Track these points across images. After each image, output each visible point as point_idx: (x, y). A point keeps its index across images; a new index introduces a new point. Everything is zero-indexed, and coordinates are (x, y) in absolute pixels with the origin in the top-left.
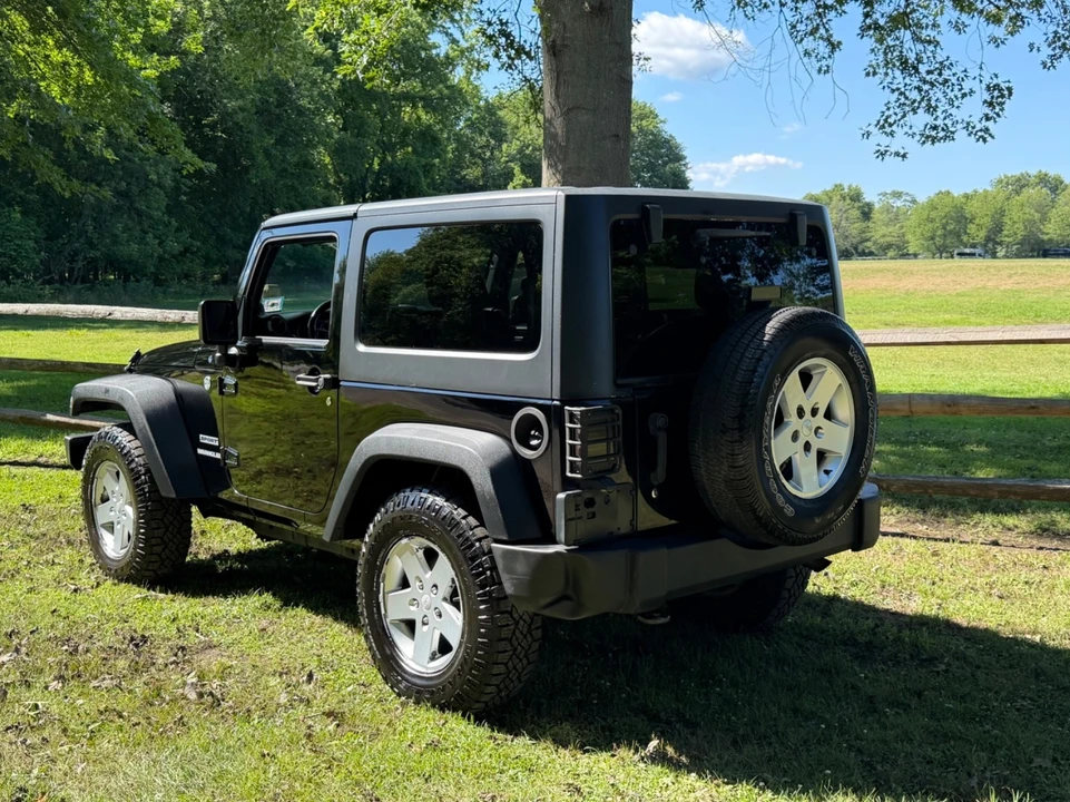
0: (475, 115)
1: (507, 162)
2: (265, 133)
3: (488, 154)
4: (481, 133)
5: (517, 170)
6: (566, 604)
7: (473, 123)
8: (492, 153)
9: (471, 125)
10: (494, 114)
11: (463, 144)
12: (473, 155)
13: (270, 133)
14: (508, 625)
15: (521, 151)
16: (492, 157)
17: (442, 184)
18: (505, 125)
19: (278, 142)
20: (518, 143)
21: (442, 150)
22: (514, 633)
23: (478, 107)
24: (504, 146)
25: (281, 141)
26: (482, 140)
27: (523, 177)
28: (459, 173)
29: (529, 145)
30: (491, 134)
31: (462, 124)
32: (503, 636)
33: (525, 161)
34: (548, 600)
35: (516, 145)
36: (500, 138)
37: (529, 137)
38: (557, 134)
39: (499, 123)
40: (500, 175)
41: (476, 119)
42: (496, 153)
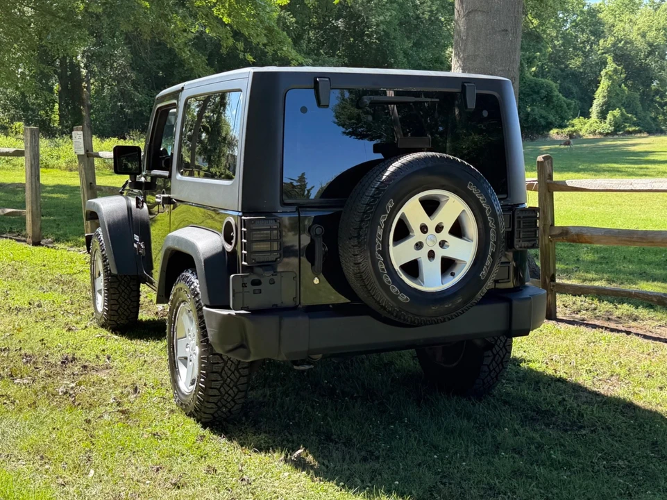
0: (579, 18)
1: (603, 53)
2: (406, 39)
3: (588, 48)
4: (583, 31)
5: (610, 59)
6: (242, 350)
7: (577, 25)
8: (591, 47)
9: (576, 25)
10: (595, 16)
11: (568, 40)
12: (575, 48)
13: (408, 38)
14: (218, 363)
15: (614, 45)
16: (591, 50)
17: (549, 72)
18: (604, 25)
19: (415, 44)
20: (613, 39)
21: (543, 46)
22: (223, 369)
23: (582, 12)
24: (601, 41)
25: (417, 44)
26: (583, 37)
27: (615, 66)
28: (563, 63)
29: (622, 40)
30: (591, 32)
31: (568, 26)
32: (214, 370)
33: (618, 52)
34: (230, 347)
35: (611, 40)
36: (598, 34)
37: (622, 33)
38: (460, 31)
39: (600, 23)
40: (597, 64)
41: (579, 21)
42: (595, 47)
